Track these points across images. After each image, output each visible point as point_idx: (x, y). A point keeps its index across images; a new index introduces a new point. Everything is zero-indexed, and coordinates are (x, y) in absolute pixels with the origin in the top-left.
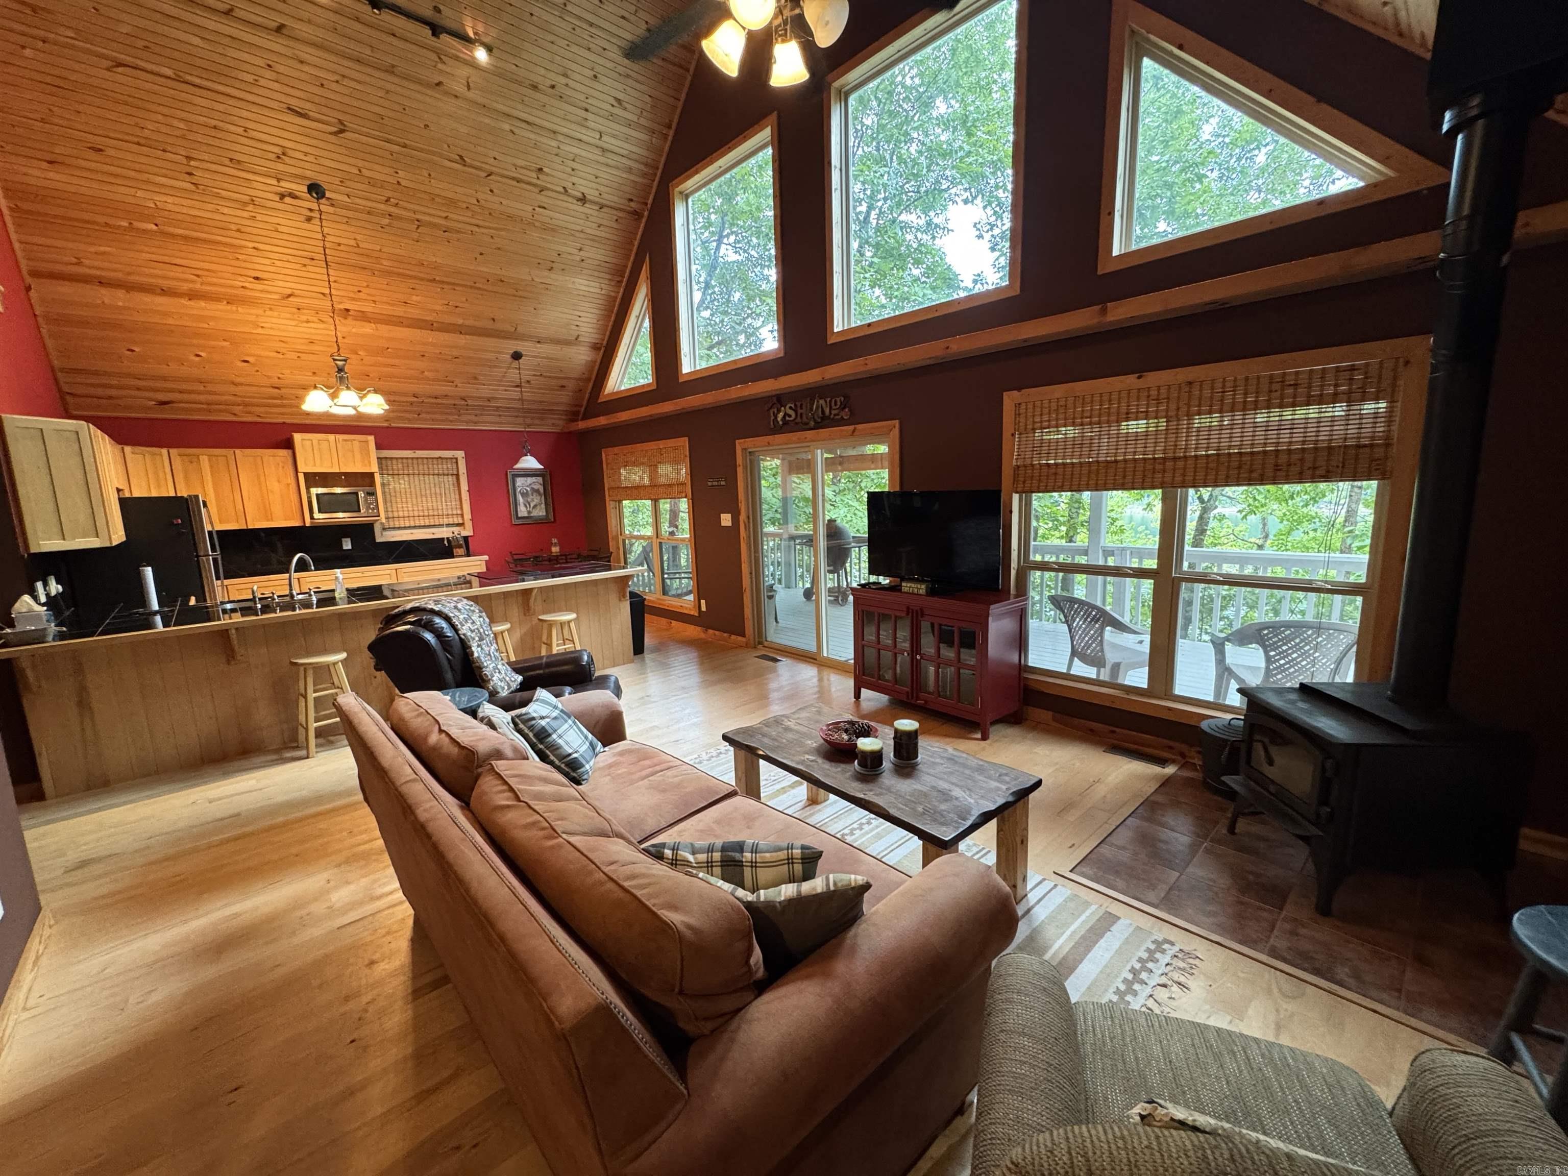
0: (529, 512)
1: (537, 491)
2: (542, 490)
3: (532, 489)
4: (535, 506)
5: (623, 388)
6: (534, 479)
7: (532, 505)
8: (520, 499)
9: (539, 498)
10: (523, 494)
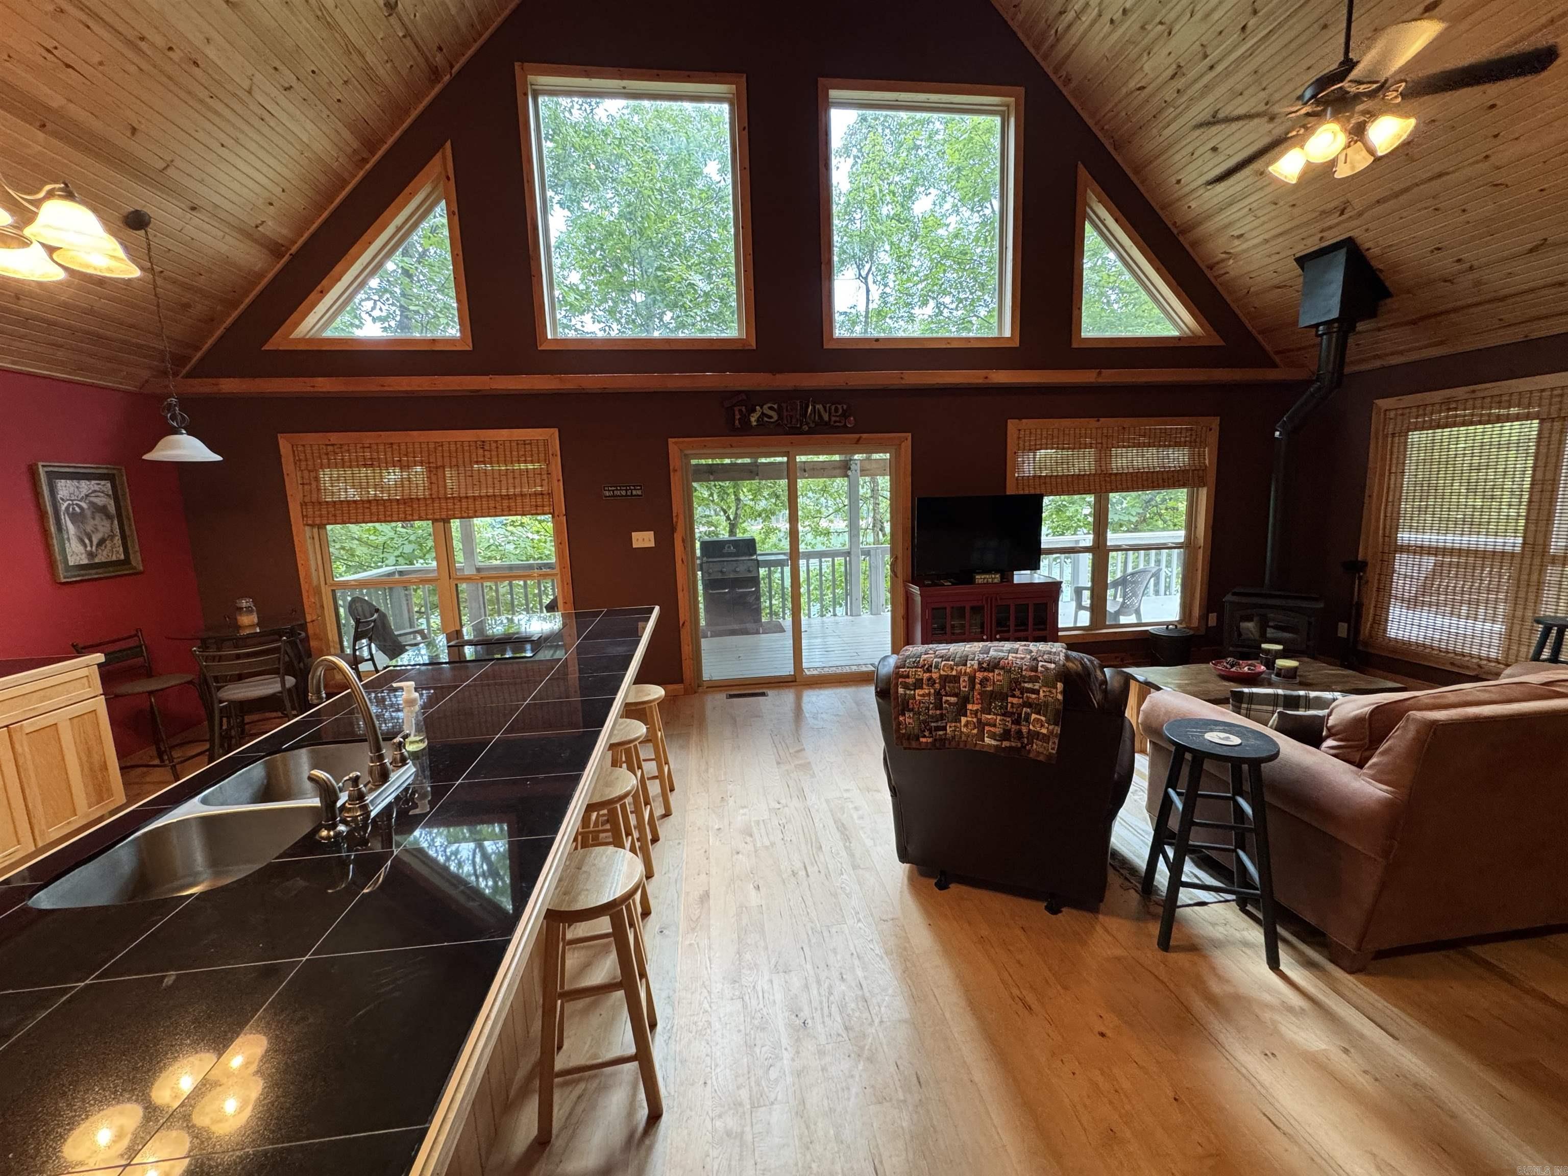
0: (91, 555)
1: (102, 510)
2: (112, 509)
3: (92, 504)
4: (101, 542)
5: (328, 334)
6: (93, 485)
7: (95, 542)
8: (71, 528)
9: (107, 523)
10: (74, 517)
